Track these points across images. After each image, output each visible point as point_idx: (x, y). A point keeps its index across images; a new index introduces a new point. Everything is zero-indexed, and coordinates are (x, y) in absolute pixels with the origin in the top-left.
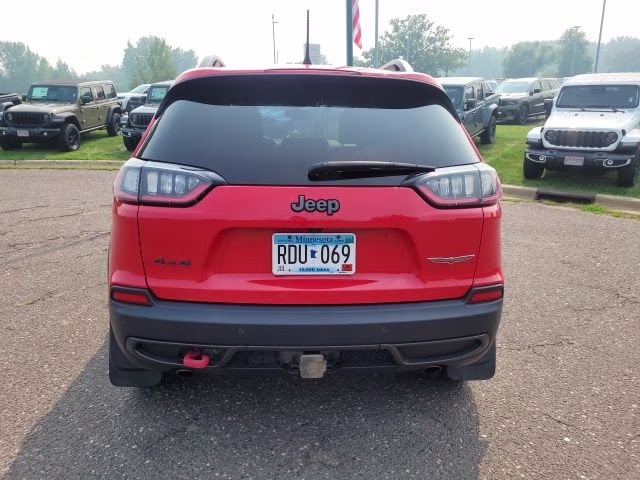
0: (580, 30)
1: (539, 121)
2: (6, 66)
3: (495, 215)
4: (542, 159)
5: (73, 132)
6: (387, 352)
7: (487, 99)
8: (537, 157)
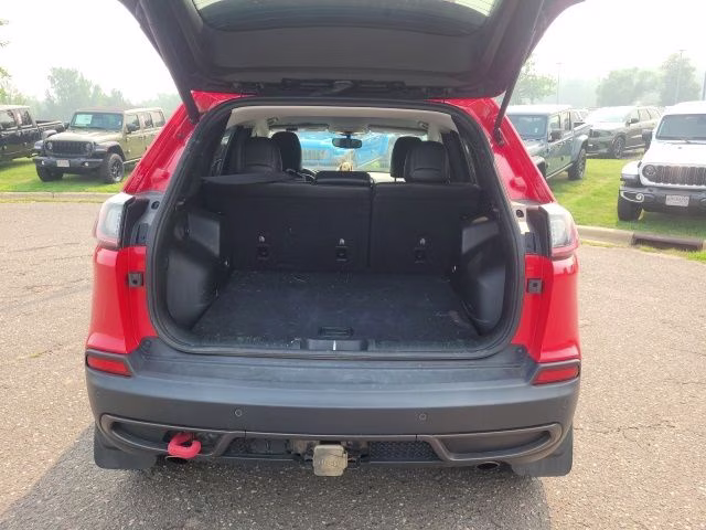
0: (684, 56)
1: (636, 155)
2: (59, 93)
3: (569, 271)
4: (640, 198)
5: (117, 163)
6: (426, 444)
7: (576, 129)
8: (633, 196)
